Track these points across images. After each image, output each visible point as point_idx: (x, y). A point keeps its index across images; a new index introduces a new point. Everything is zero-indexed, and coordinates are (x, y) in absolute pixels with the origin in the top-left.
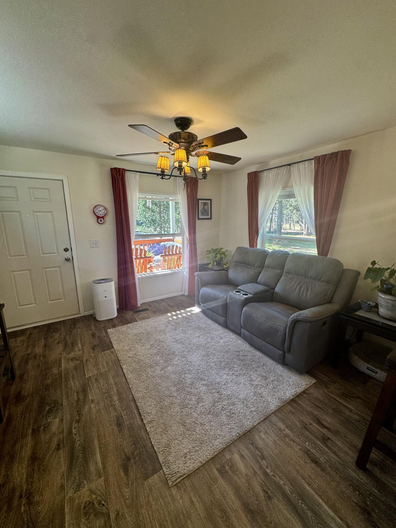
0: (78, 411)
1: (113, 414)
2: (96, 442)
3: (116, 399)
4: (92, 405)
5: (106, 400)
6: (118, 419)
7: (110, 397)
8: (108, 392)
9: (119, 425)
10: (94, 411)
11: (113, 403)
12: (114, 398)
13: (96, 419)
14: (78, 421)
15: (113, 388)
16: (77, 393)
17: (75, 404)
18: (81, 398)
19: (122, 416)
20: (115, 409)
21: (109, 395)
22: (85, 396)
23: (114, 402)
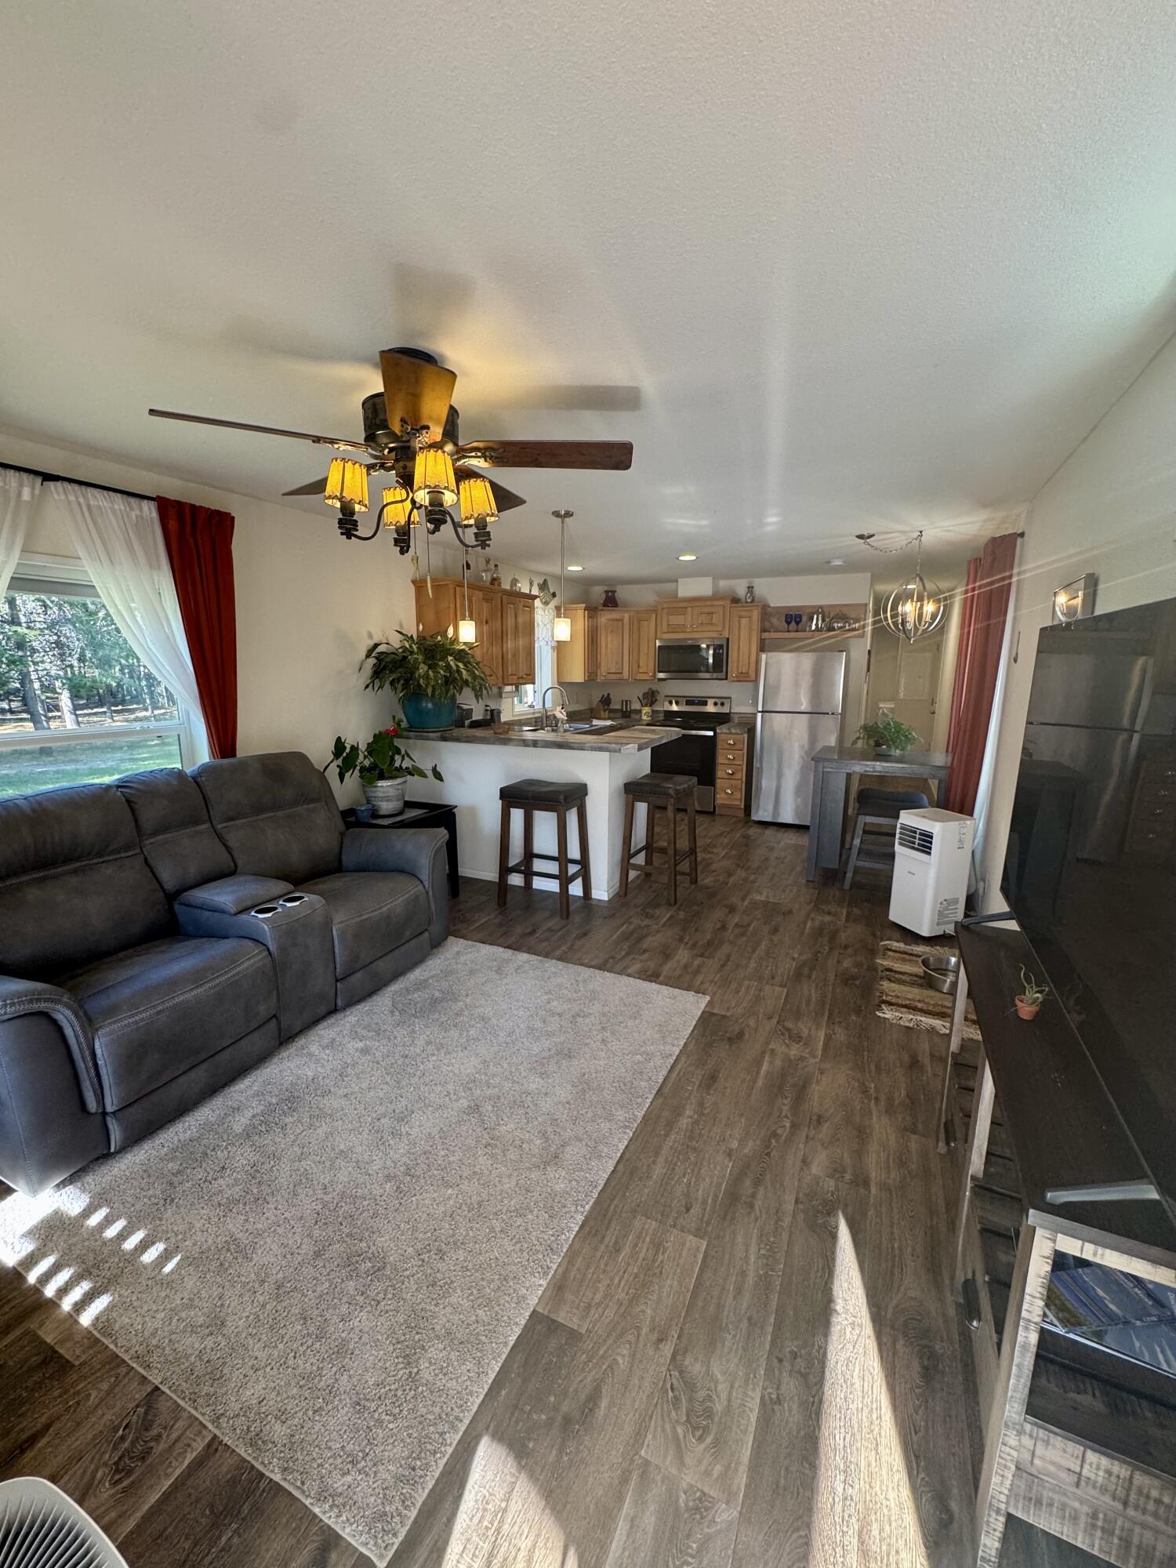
0: (768, 1154)
1: (710, 1100)
2: (760, 1083)
3: (685, 1121)
4: (735, 1145)
5: (703, 1132)
6: (709, 1087)
7: (692, 1132)
8: (688, 1146)
9: (712, 1078)
10: (737, 1132)
11: (696, 1116)
12: (687, 1124)
13: (742, 1115)
14: (775, 1135)
15: (671, 1147)
16: (751, 1206)
17: (768, 1177)
18: (748, 1182)
19: (700, 1085)
20: (701, 1104)
21: (691, 1138)
22: (737, 1179)
23: (691, 1117)
